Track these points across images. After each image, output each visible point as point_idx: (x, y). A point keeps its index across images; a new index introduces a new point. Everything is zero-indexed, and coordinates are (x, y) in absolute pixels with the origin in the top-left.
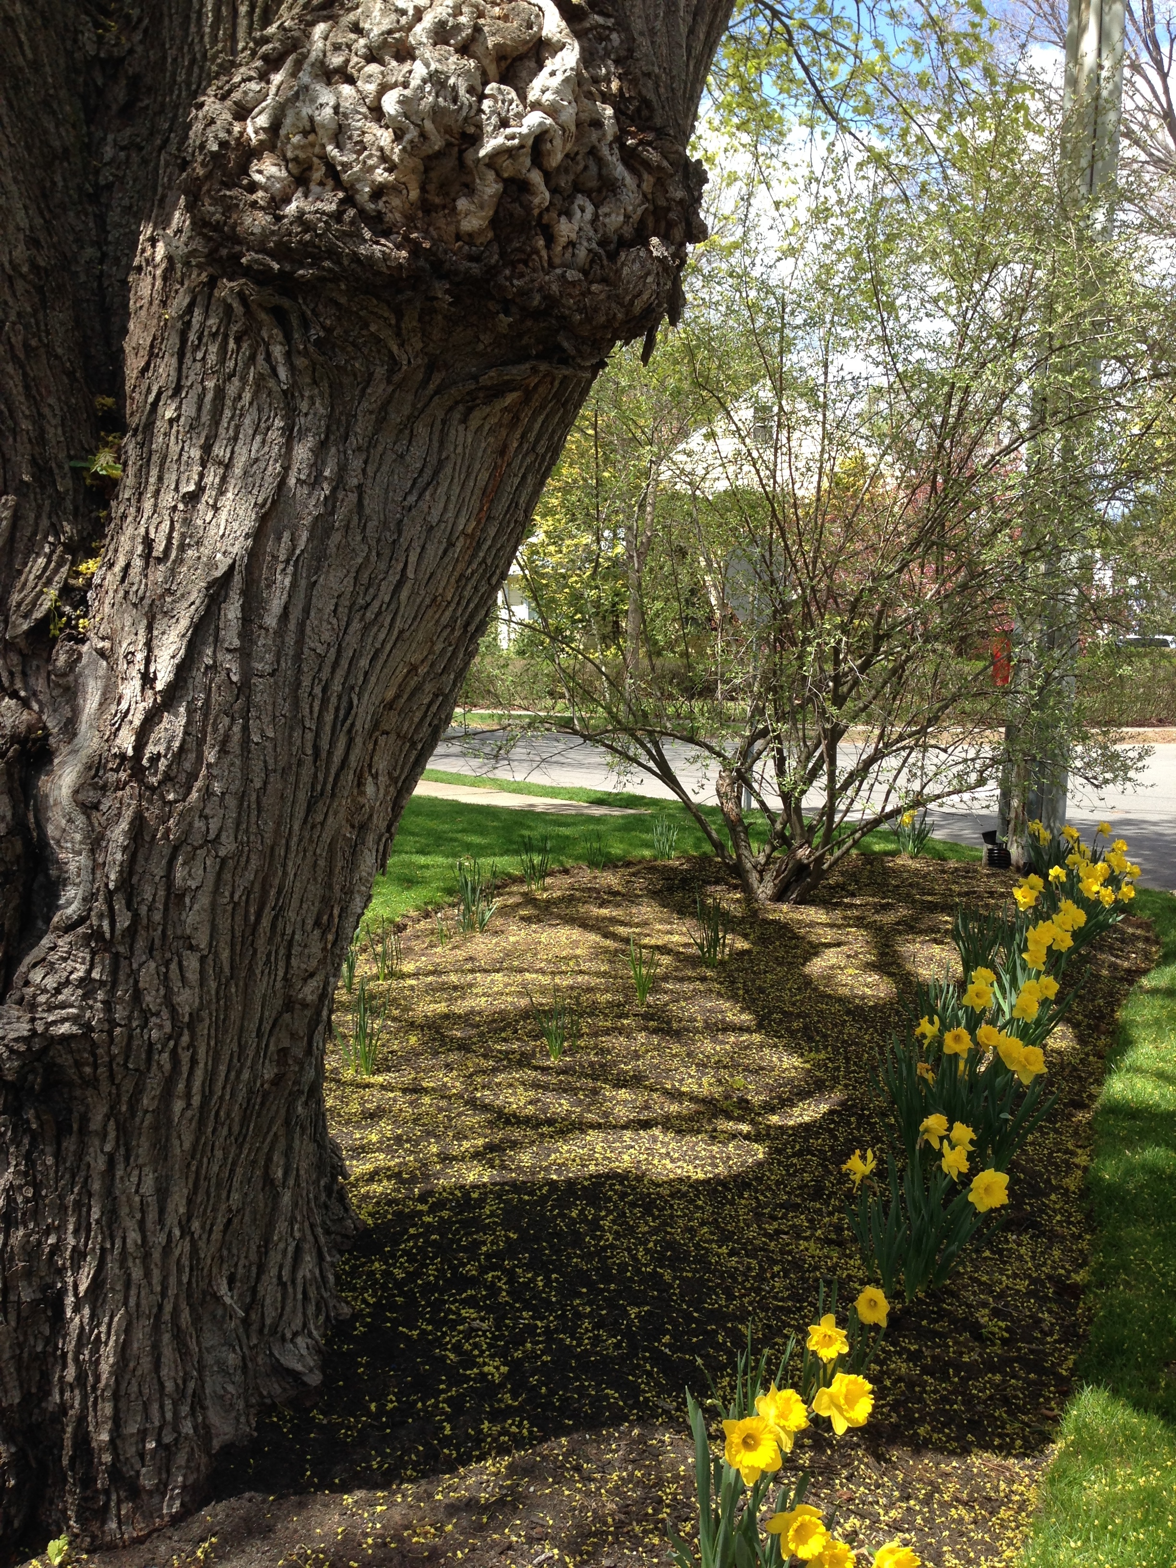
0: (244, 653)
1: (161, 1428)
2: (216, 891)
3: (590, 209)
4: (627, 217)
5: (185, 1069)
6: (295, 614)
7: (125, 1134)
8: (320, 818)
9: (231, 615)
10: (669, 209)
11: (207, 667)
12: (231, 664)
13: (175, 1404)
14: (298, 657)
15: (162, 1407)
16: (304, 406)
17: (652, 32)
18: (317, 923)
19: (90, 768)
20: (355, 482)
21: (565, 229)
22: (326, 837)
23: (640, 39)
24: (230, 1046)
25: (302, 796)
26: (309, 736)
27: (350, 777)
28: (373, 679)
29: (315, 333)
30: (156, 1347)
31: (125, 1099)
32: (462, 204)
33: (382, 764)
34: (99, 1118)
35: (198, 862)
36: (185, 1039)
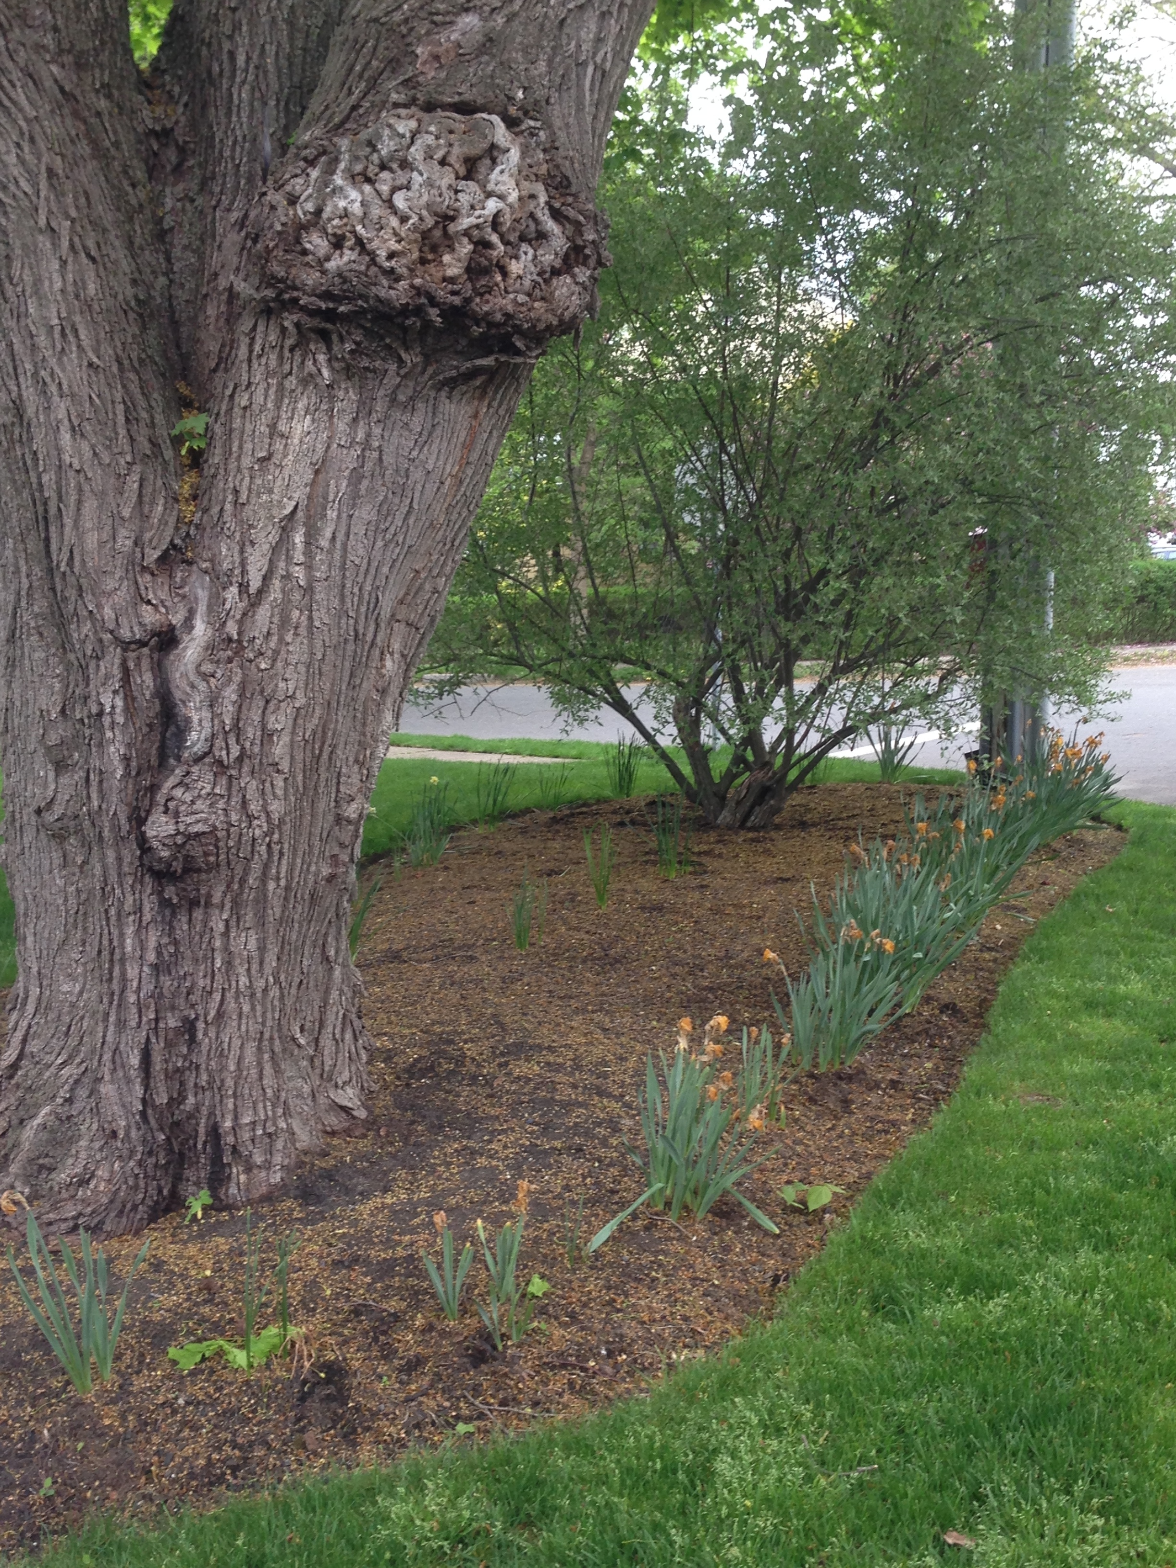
0: (309, 567)
1: (265, 1121)
2: (293, 733)
3: (531, 252)
4: (556, 254)
5: (276, 858)
6: (340, 537)
7: (236, 904)
8: (358, 682)
9: (297, 540)
10: (585, 247)
11: (283, 577)
12: (299, 573)
13: (274, 1106)
14: (343, 568)
15: (265, 1107)
16: (341, 394)
17: (567, 125)
18: (356, 761)
19: (207, 649)
20: (377, 444)
21: (515, 268)
22: (362, 697)
23: (559, 133)
24: (303, 847)
25: (347, 665)
26: (351, 622)
27: (376, 653)
28: (391, 581)
29: (348, 346)
30: (260, 1064)
31: (237, 880)
32: (447, 258)
33: (396, 646)
34: (219, 894)
35: (281, 711)
36: (276, 836)
